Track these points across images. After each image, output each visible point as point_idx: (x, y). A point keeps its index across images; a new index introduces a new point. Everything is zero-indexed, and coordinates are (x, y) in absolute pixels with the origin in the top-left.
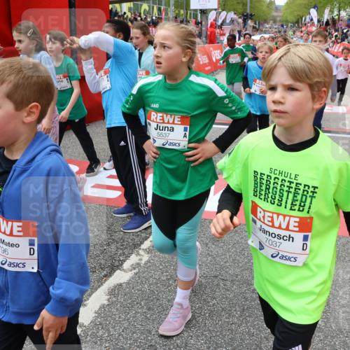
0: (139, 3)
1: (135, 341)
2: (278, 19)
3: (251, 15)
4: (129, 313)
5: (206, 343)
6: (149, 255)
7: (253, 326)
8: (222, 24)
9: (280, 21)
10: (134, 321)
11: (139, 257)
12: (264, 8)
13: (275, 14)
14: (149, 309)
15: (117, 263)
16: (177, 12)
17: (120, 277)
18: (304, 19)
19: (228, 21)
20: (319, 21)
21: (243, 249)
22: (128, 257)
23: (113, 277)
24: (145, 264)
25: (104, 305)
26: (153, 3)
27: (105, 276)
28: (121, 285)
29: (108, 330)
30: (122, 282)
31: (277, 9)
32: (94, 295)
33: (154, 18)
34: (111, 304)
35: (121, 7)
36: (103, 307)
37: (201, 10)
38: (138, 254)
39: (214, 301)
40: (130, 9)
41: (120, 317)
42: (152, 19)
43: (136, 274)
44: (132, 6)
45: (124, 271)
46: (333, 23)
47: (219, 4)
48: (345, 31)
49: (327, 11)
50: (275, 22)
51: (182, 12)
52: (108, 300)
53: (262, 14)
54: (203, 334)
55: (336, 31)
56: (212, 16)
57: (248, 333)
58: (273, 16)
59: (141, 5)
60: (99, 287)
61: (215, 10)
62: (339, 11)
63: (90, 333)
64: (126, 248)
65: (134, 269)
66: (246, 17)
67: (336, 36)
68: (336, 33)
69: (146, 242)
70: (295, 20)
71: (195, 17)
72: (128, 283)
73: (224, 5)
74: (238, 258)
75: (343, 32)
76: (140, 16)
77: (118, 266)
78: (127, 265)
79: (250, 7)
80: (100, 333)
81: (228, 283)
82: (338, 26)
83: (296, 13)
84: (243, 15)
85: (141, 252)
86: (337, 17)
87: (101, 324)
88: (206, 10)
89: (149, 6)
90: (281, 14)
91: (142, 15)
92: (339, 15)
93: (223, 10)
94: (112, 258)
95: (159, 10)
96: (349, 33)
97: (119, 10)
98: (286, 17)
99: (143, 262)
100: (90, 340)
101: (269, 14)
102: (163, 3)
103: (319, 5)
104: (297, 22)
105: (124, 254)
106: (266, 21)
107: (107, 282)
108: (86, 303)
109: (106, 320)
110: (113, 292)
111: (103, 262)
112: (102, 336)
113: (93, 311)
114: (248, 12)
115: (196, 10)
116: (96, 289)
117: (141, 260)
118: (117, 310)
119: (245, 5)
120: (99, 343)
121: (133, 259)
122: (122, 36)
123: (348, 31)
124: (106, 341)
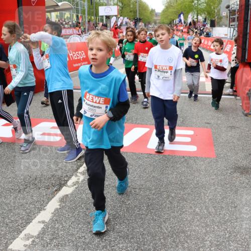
0: (63, 12)
1: (80, 229)
2: (158, 21)
3: (140, 19)
4: (74, 213)
5: (126, 227)
6: (84, 176)
7: (156, 215)
8: (121, 25)
9: (159, 23)
10: (78, 217)
11: (77, 178)
12: (148, 14)
13: (155, 18)
14: (87, 209)
15: (63, 182)
16: (89, 18)
17: (66, 191)
18: (175, 21)
19: (124, 23)
20: (185, 23)
21: (145, 169)
22: (70, 178)
23: (61, 191)
24: (82, 181)
25: (57, 209)
26: (73, 12)
27: (56, 190)
28: (67, 195)
29: (62, 224)
30: (68, 194)
31: (156, 15)
32: (50, 203)
33: (74, 22)
34: (62, 208)
35: (51, 15)
36: (57, 210)
37: (106, 16)
38: (76, 176)
39: (129, 202)
40: (57, 16)
41: (68, 215)
42: (73, 23)
43: (76, 188)
44: (59, 14)
45: (68, 186)
46: (194, 23)
47: (118, 12)
48: (202, 29)
49: (190, 16)
50: (155, 23)
51: (93, 17)
52: (60, 205)
53: (147, 19)
54: (123, 222)
55: (196, 29)
56: (113, 20)
57: (152, 219)
58: (154, 20)
59: (65, 14)
60: (53, 197)
61: (115, 16)
62: (197, 16)
63: (50, 226)
64: (68, 172)
65: (75, 185)
66: (137, 21)
67: (196, 32)
68: (196, 30)
69: (81, 168)
70: (169, 22)
71: (102, 21)
72: (72, 194)
73: (121, 13)
74: (142, 175)
75: (200, 30)
76: (65, 21)
77: (64, 184)
78: (70, 183)
79: (139, 13)
80: (57, 226)
81: (137, 190)
82: (197, 25)
83: (169, 17)
84: (134, 19)
85: (78, 174)
86: (196, 20)
87: (56, 220)
88: (110, 16)
89: (70, 14)
90: (159, 18)
91: (66, 20)
92: (197, 18)
93: (121, 16)
94: (60, 179)
95: (77, 16)
96: (205, 30)
97: (49, 17)
98: (163, 20)
99: (80, 180)
100: (50, 231)
101: (151, 18)
102: (80, 12)
103: (184, 13)
104: (170, 23)
105: (67, 176)
106: (149, 23)
107: (58, 195)
108: (45, 208)
109: (60, 218)
110: (63, 200)
111: (53, 182)
112: (58, 228)
113: (51, 212)
114: (138, 17)
115: (102, 16)
116: (51, 199)
117: (79, 179)
118: (66, 211)
119: (135, 12)
120: (56, 232)
121: (74, 179)
122: (56, 34)
123: (203, 29)
124: (61, 230)
